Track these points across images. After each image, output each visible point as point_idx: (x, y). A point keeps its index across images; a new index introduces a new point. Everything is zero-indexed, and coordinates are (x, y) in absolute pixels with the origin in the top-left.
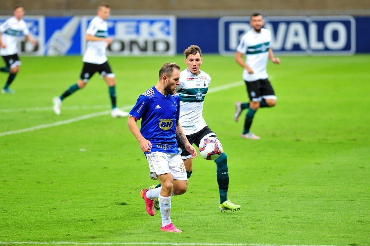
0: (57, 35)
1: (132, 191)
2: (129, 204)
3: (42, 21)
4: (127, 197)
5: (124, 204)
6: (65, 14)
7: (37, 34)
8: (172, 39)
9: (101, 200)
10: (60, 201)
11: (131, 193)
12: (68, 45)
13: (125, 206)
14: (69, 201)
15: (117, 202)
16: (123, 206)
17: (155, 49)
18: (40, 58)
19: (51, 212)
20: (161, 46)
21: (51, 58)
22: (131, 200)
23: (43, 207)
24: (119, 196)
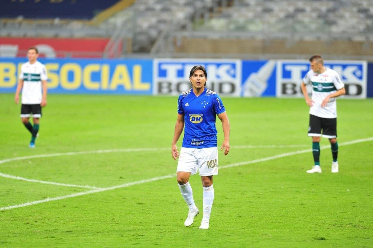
0: (253, 77)
1: (329, 227)
2: (328, 239)
3: (239, 64)
4: (325, 233)
5: (322, 239)
6: (261, 57)
7: (234, 76)
8: (364, 83)
9: (300, 235)
10: (261, 235)
11: (329, 229)
12: (263, 87)
13: (324, 240)
14: (269, 235)
15: (316, 237)
16: (322, 241)
17: (347, 93)
18: (236, 99)
19: (252, 245)
20: (353, 90)
21: (248, 99)
22: (329, 235)
23: (245, 239)
24: (317, 231)
